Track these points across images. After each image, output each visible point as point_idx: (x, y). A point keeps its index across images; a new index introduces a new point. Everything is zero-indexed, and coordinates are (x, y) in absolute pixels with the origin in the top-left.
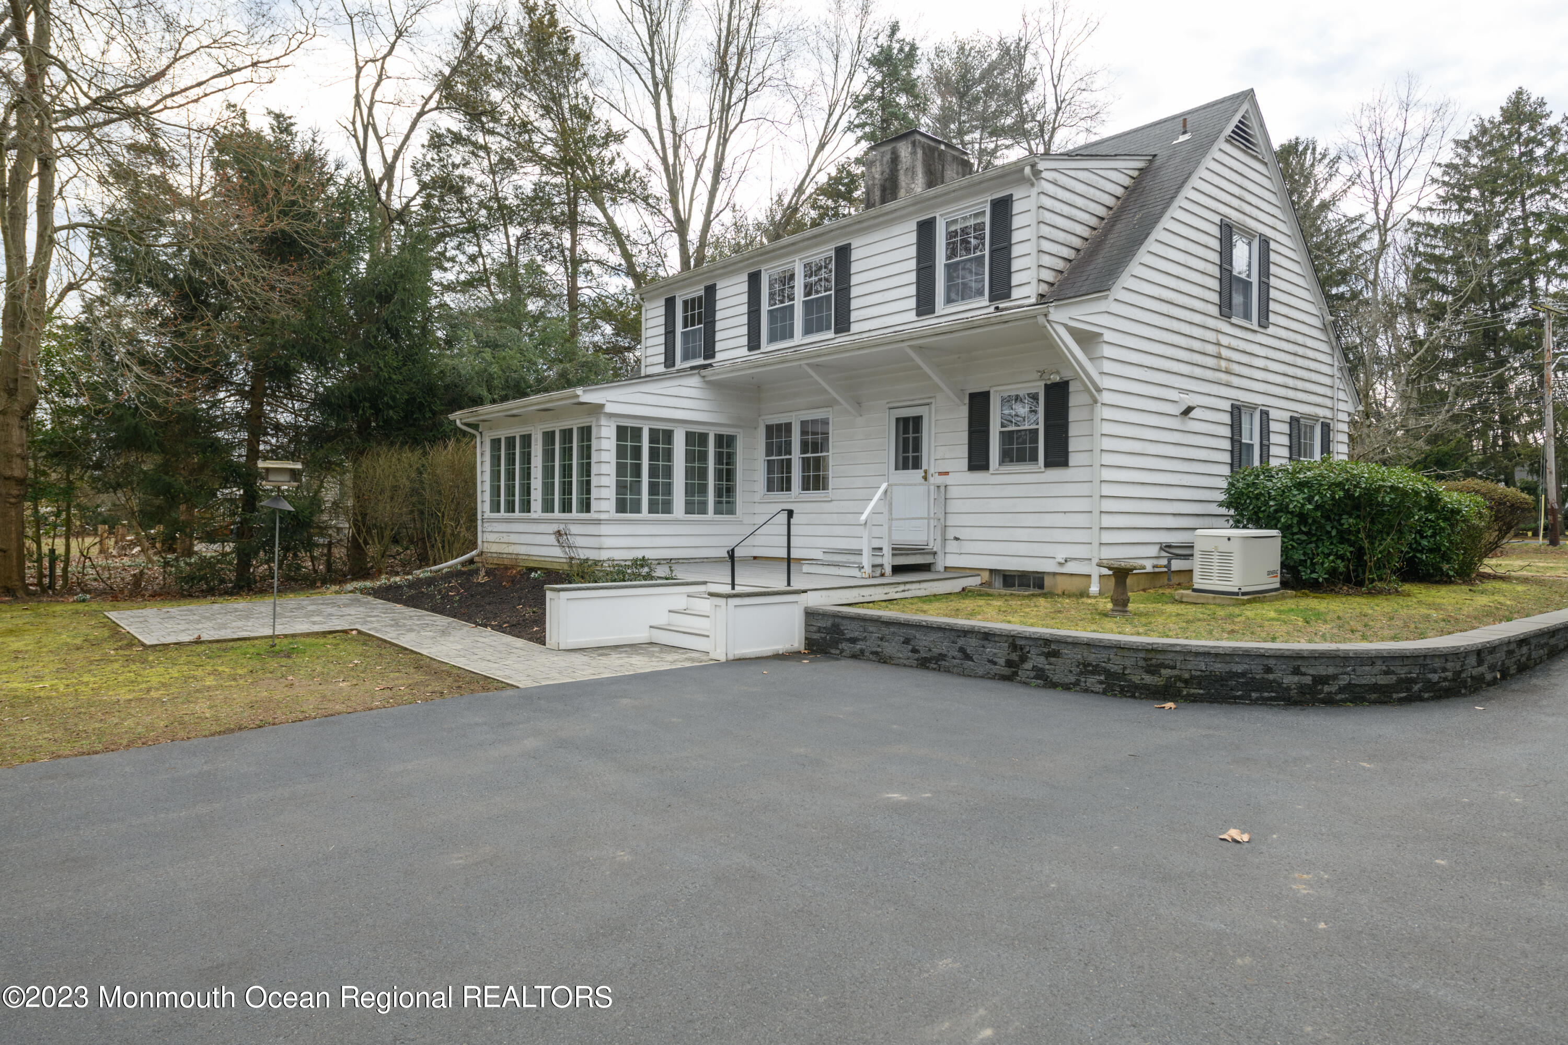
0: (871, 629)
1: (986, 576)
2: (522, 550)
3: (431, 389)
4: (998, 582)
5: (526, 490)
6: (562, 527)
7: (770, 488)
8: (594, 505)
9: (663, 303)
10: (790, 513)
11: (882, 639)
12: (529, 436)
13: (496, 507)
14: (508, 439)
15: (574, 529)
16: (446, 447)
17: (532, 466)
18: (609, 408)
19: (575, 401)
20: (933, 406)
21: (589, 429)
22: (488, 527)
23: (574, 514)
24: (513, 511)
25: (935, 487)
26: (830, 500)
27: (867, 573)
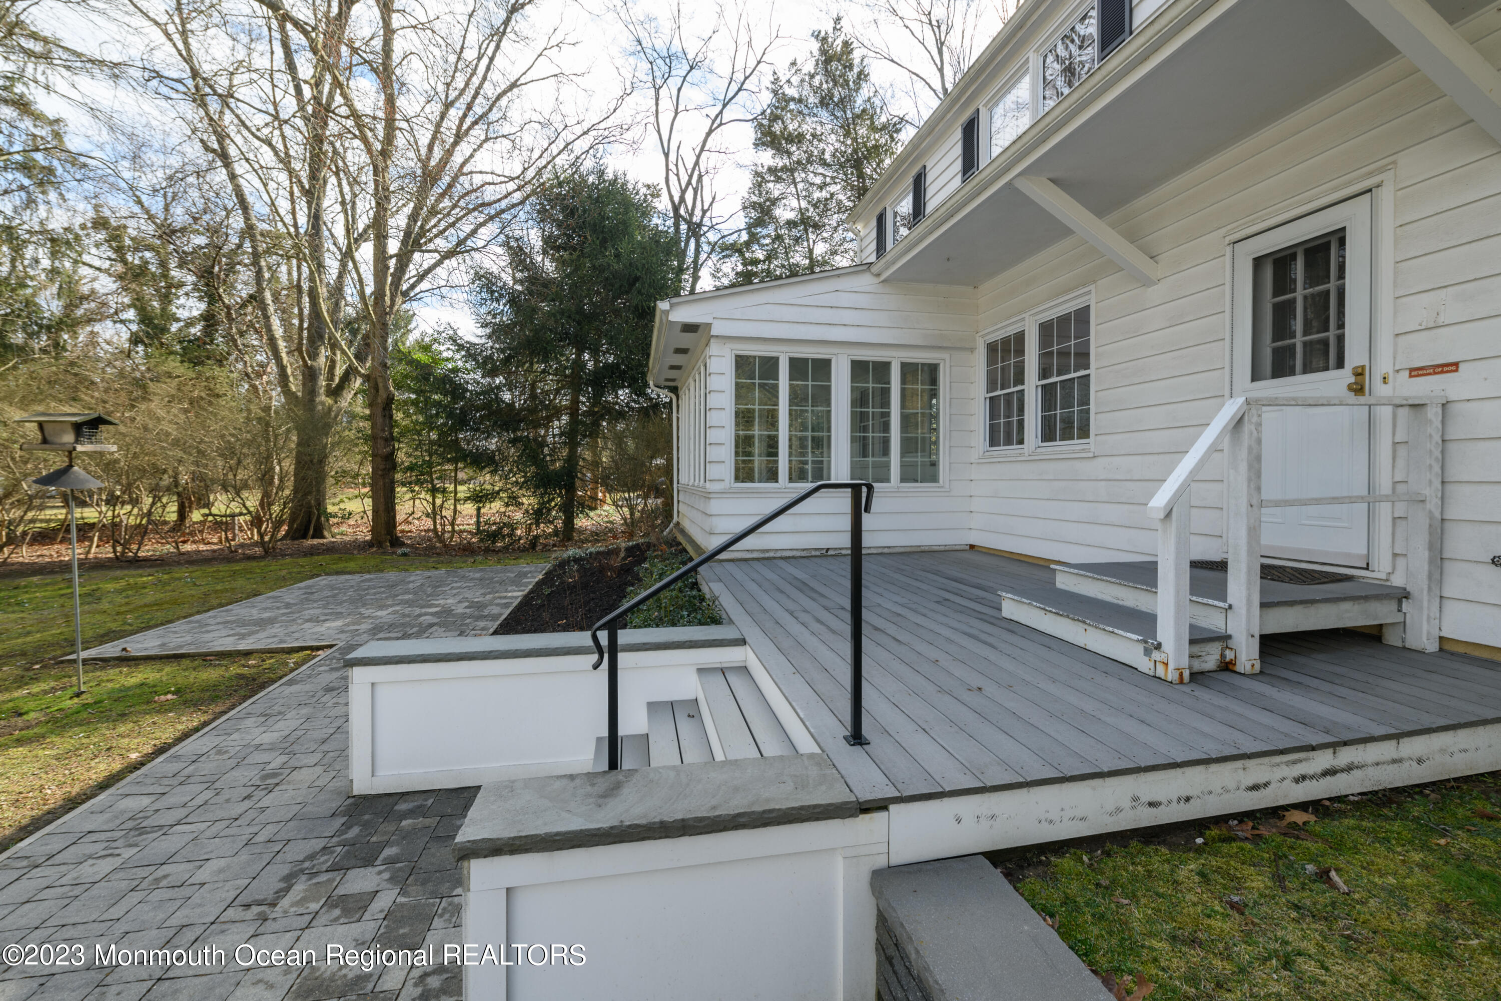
7: (993, 442)
9: (875, 223)
18: (721, 329)
25: (1400, 410)
26: (1091, 455)
27: (1171, 666)
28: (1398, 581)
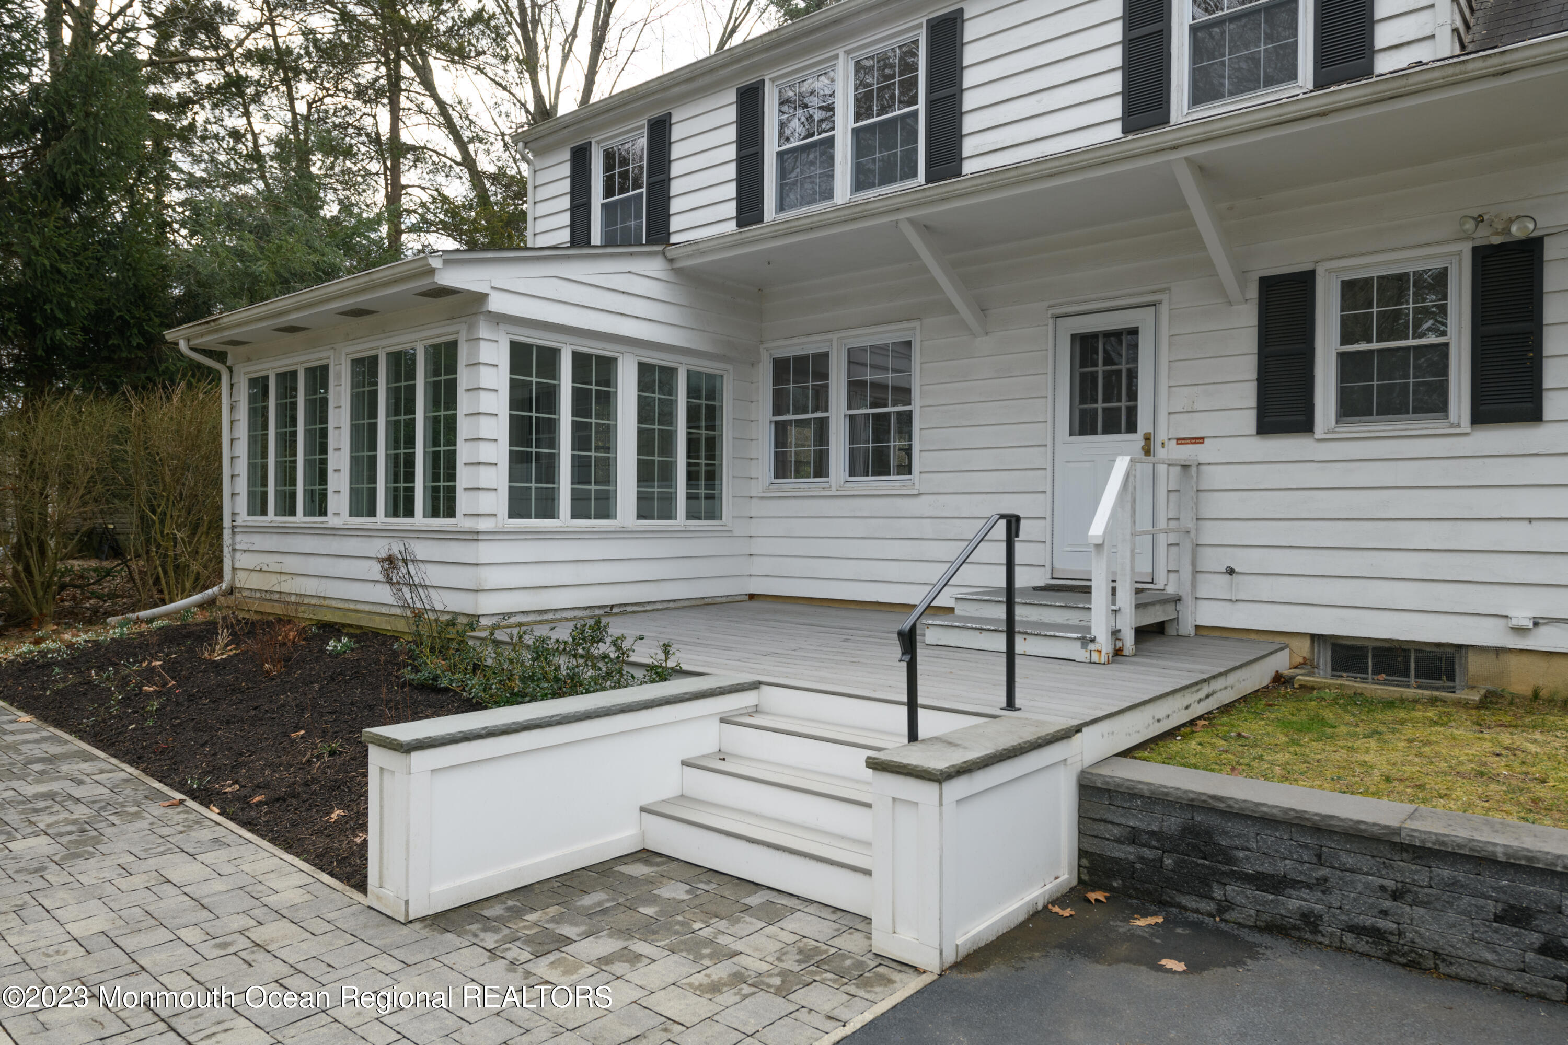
0: (1348, 860)
1: (1303, 648)
2: (311, 587)
3: (142, 297)
4: (1325, 659)
5: (319, 473)
6: (396, 548)
7: (779, 473)
8: (463, 502)
9: (567, 155)
10: (1013, 523)
11: (1396, 896)
12: (325, 369)
13: (258, 505)
14: (281, 377)
15: (421, 550)
16: (169, 399)
17: (331, 426)
18: (497, 303)
19: (422, 284)
20: (1164, 309)
21: (452, 347)
22: (242, 541)
23: (420, 520)
24: (293, 513)
25: (1171, 468)
26: (916, 492)
27: (1104, 653)
28: (1171, 590)
